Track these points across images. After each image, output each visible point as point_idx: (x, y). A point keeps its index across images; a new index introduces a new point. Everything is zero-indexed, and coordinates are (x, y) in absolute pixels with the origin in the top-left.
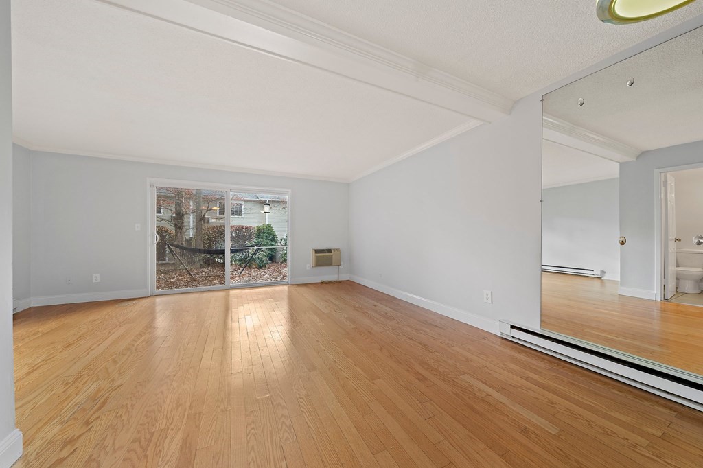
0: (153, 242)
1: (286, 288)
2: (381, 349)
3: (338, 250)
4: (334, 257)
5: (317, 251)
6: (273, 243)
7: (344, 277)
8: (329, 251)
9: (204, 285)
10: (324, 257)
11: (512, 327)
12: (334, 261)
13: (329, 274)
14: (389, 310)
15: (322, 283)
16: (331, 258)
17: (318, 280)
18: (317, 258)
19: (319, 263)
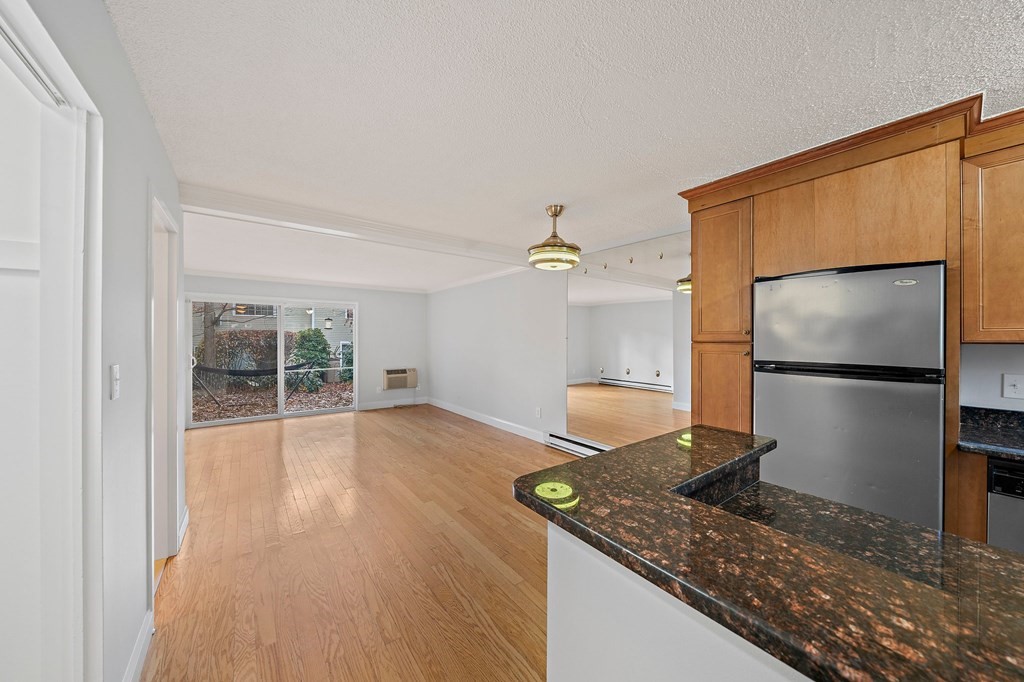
0: (189, 366)
1: (351, 414)
2: (444, 458)
3: (414, 370)
4: (409, 379)
5: (389, 372)
6: (324, 355)
7: (421, 401)
8: (404, 371)
9: (242, 415)
10: (398, 378)
11: (551, 435)
12: (409, 381)
13: (403, 397)
14: (461, 430)
15: (396, 407)
16: (406, 378)
17: (391, 404)
18: (389, 380)
19: (392, 385)
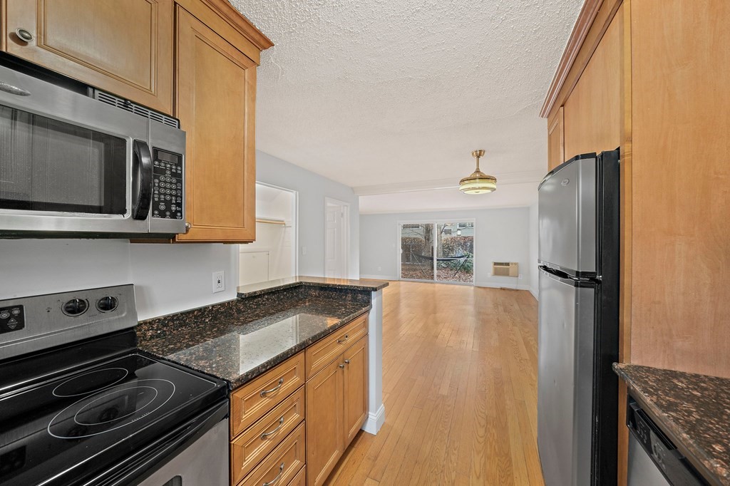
3: (515, 264)
4: (511, 270)
5: (495, 264)
7: (523, 288)
8: (508, 264)
10: (502, 268)
12: (512, 272)
13: (507, 283)
15: (501, 289)
16: (508, 269)
17: (499, 286)
18: (495, 269)
19: (497, 273)
